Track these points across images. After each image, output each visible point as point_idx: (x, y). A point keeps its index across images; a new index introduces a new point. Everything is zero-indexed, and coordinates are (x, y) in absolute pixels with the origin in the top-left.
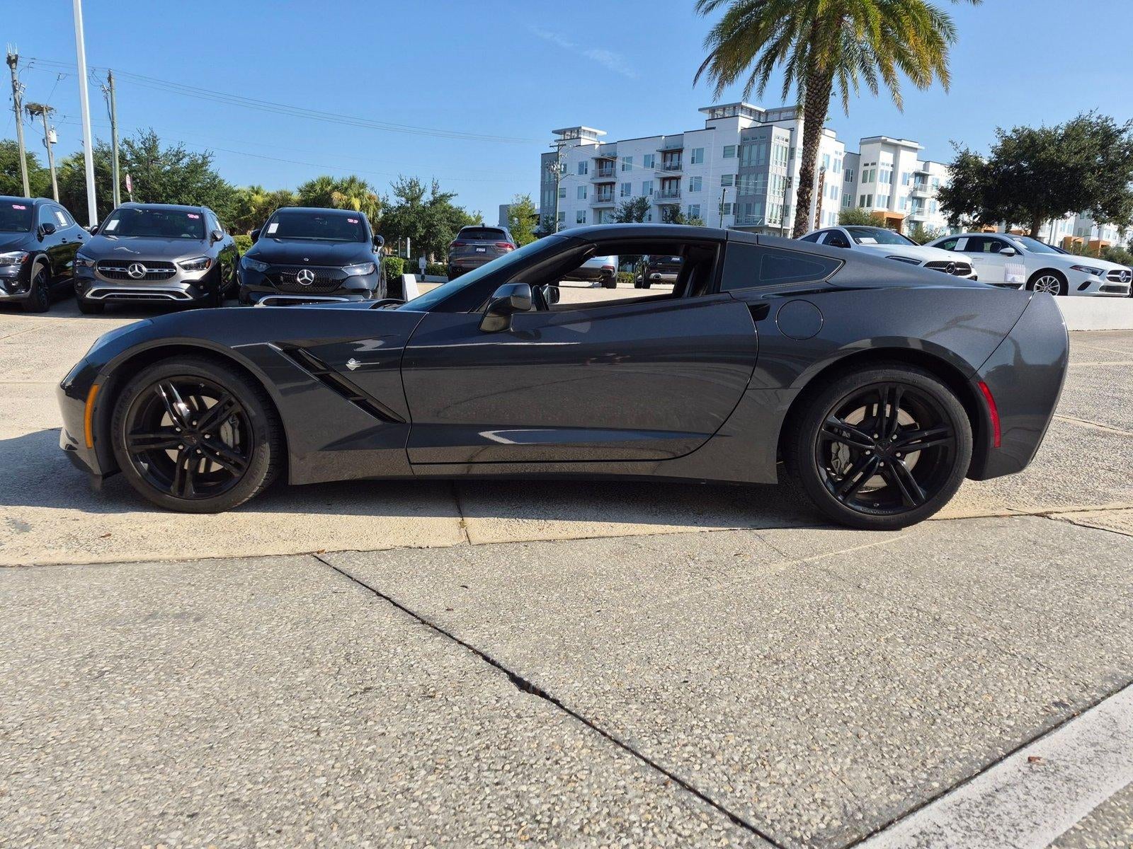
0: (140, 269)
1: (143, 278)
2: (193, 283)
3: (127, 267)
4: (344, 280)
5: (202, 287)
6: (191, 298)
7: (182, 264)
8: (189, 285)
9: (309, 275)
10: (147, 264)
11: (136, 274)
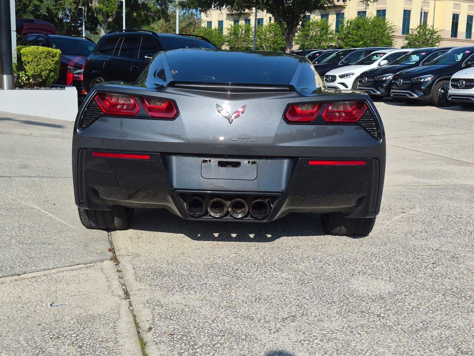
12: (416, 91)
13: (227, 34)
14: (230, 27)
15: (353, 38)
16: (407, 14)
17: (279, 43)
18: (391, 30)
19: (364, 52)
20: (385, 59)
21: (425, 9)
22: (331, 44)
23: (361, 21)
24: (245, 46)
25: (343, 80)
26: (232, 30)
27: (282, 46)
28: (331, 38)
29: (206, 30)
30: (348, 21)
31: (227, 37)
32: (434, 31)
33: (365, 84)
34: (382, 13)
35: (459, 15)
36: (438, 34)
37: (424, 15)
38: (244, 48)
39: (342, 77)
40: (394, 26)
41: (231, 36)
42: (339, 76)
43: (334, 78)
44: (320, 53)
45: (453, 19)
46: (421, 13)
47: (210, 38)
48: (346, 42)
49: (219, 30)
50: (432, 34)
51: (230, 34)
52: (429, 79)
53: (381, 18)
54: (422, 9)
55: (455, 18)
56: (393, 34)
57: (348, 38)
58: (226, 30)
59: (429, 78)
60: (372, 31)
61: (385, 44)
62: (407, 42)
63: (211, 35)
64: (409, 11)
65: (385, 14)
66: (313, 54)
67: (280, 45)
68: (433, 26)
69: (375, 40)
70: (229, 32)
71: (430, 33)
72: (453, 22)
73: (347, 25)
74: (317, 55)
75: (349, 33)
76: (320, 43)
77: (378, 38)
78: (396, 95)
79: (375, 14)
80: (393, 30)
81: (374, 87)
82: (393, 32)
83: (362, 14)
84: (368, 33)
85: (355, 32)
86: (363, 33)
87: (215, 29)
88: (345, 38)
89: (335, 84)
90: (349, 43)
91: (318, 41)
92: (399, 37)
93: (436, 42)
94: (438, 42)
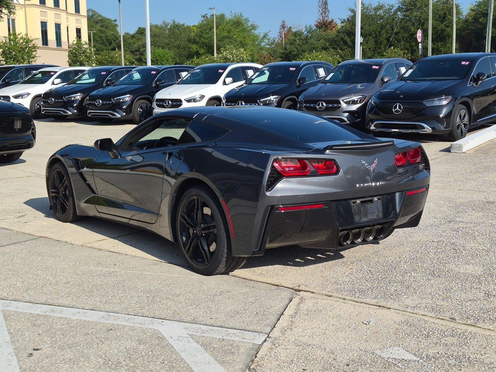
0: (322, 105)
1: (324, 110)
2: (351, 112)
3: (316, 104)
4: (423, 109)
5: (356, 115)
6: (348, 122)
7: (345, 101)
8: (348, 114)
9: (400, 107)
10: (327, 102)
11: (320, 108)
12: (117, 110)
19: (24, 69)
20: (57, 78)
32: (29, 39)
35: (47, 22)
36: (33, 42)
37: (12, 22)
39: (16, 97)
42: (13, 96)
45: (42, 27)
46: (8, 19)
50: (27, 42)
55: (44, 25)
59: (127, 98)
68: (27, 35)
71: (25, 41)
72: (42, 30)
78: (95, 115)
81: (63, 108)
93: (33, 51)
94: (36, 51)
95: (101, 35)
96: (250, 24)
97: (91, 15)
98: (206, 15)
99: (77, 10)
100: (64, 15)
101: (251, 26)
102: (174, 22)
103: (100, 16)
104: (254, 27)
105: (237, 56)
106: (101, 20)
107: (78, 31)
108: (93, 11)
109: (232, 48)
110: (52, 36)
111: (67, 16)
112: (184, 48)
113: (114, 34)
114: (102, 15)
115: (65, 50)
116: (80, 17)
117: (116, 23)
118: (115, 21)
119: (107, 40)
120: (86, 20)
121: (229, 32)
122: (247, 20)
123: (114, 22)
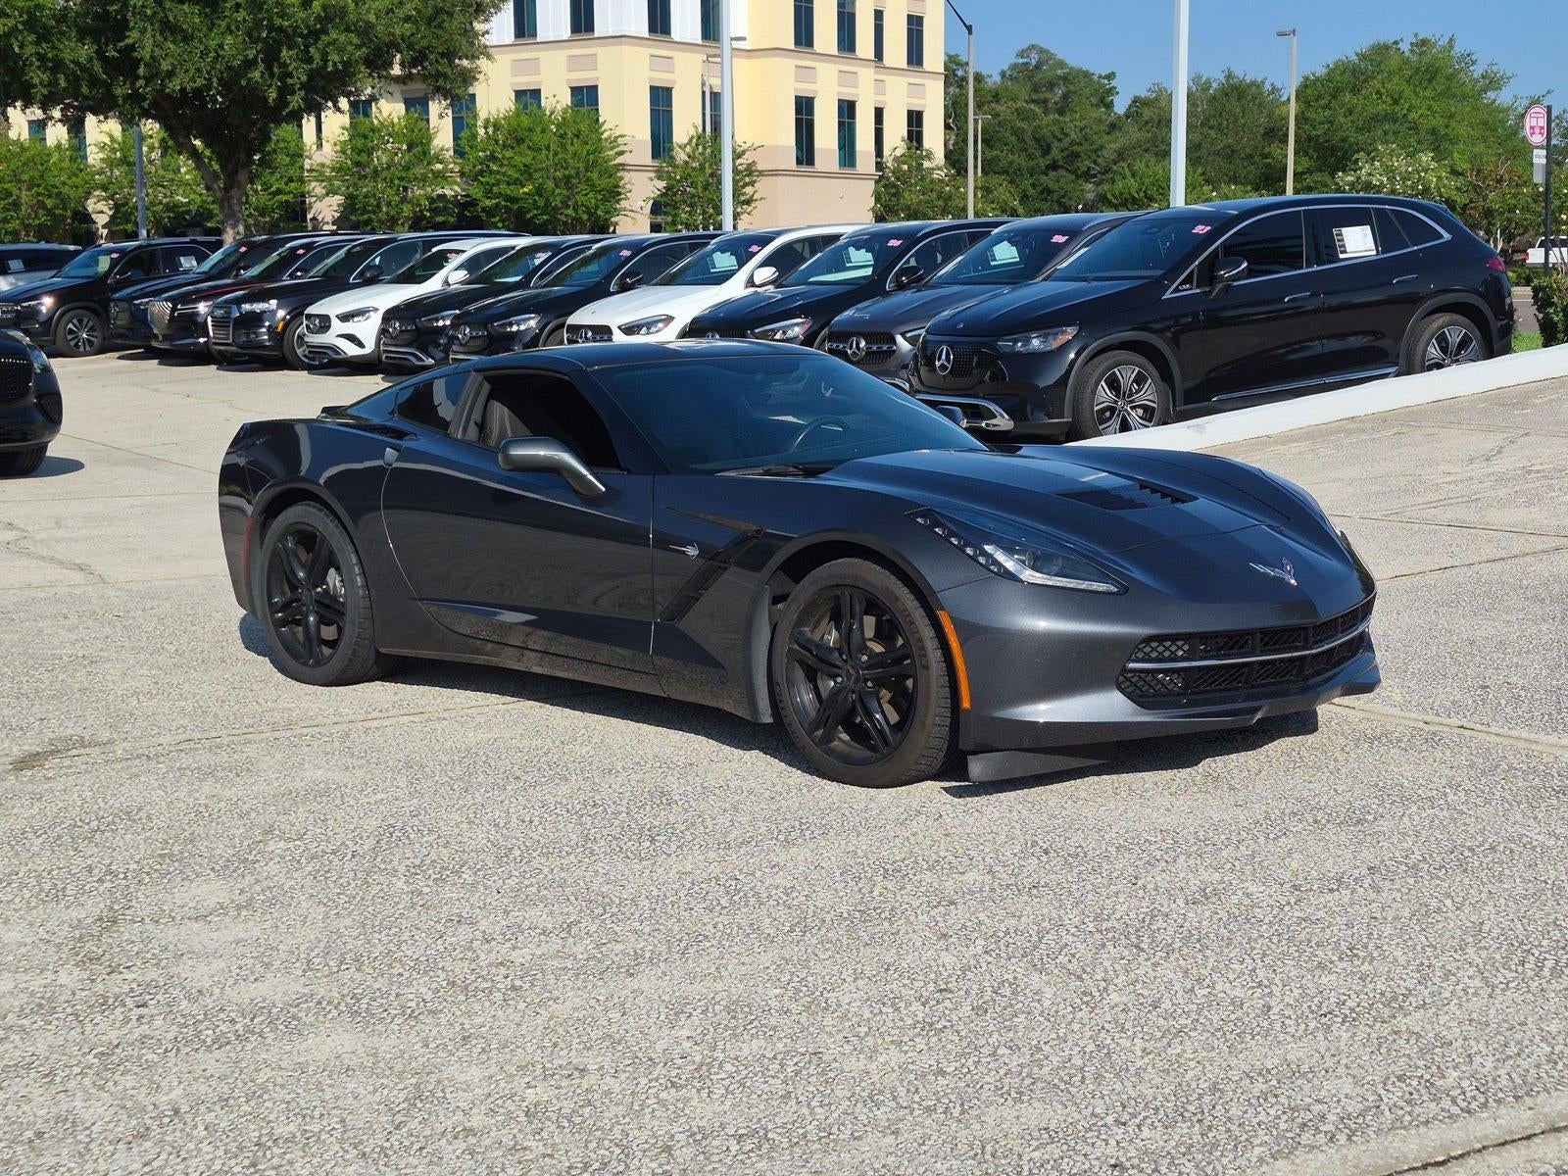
13: (99, 165)
14: (107, 140)
15: (504, 174)
16: (661, 99)
17: (273, 189)
18: (612, 149)
19: (420, 244)
21: (715, 82)
22: (440, 192)
23: (525, 121)
24: (164, 201)
25: (349, 328)
26: (113, 150)
27: (284, 198)
28: (439, 172)
29: (23, 149)
30: (487, 121)
31: (100, 174)
33: (396, 337)
34: (586, 96)
35: (814, 98)
36: (751, 158)
37: (714, 101)
38: (161, 207)
40: (622, 136)
41: (111, 170)
43: (324, 323)
44: (308, 247)
45: (798, 111)
46: (704, 93)
47: (42, 176)
48: (487, 184)
49: (71, 148)
51: (110, 163)
52: (532, 323)
53: (584, 110)
54: (703, 84)
55: (804, 107)
56: (620, 160)
57: (491, 172)
58: (95, 149)
60: (556, 154)
61: (600, 192)
62: (662, 184)
63: (42, 165)
64: (668, 91)
65: (597, 99)
66: (291, 248)
67: (279, 197)
69: (568, 178)
70: (101, 155)
72: (798, 122)
73: (486, 133)
74: (301, 252)
75: (493, 158)
76: (405, 189)
77: (578, 174)
79: (566, 99)
80: (619, 149)
82: (622, 153)
83: (528, 98)
84: (545, 160)
85: (509, 154)
86: (529, 159)
87: (59, 146)
88: (481, 173)
89: (329, 338)
90: (495, 189)
91: (396, 182)
92: (639, 168)
93: (746, 185)
94: (752, 183)
95: (1019, 124)
96: (1478, 71)
97: (1034, 62)
98: (1396, 43)
99: (915, 55)
100: (867, 75)
101: (1483, 77)
102: (1229, 76)
103: (1061, 64)
104: (1493, 82)
105: (1404, 179)
106: (1065, 79)
107: (915, 119)
108: (1041, 51)
109: (1393, 150)
110: (826, 136)
111: (880, 77)
112: (1250, 157)
113: (1058, 121)
114: (1067, 62)
115: (864, 177)
116: (922, 78)
117: (1114, 83)
118: (1111, 76)
119: (1037, 140)
120: (940, 85)
121: (1396, 102)
122: (1468, 59)
123: (1106, 82)
